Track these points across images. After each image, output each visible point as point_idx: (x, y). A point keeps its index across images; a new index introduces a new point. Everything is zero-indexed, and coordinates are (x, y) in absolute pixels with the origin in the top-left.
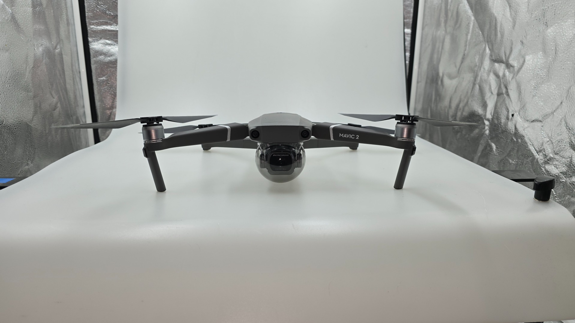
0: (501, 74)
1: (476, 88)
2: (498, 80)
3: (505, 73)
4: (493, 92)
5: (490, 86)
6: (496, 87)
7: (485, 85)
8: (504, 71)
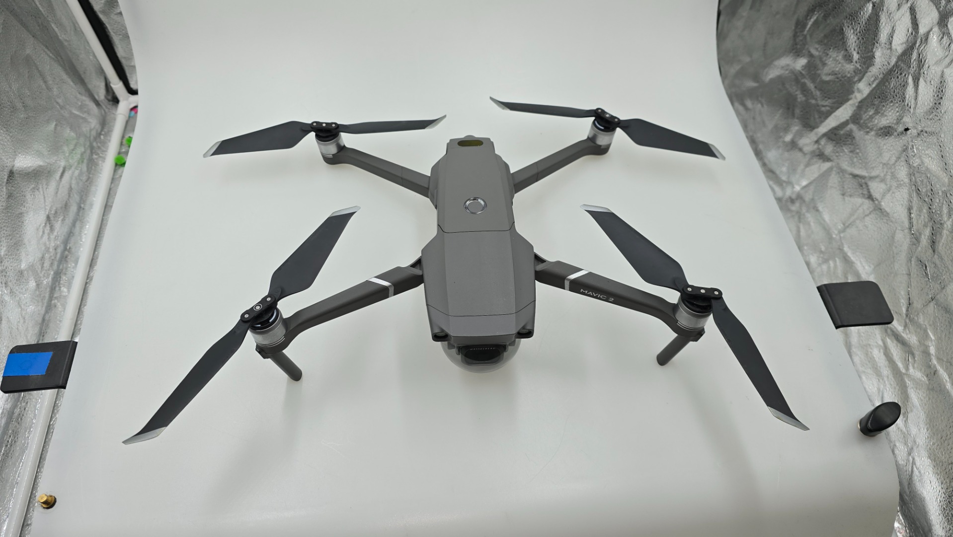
0: (922, 30)
1: (865, 9)
2: (912, 34)
3: (931, 33)
4: (894, 47)
5: (893, 31)
6: (903, 44)
7: (883, 18)
8: (931, 29)
